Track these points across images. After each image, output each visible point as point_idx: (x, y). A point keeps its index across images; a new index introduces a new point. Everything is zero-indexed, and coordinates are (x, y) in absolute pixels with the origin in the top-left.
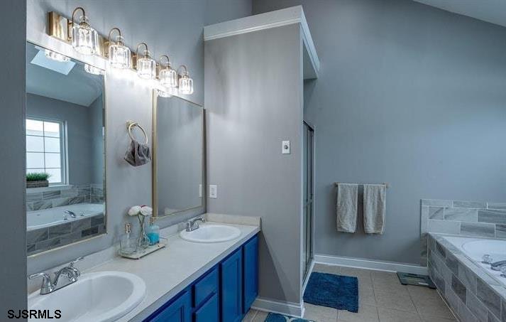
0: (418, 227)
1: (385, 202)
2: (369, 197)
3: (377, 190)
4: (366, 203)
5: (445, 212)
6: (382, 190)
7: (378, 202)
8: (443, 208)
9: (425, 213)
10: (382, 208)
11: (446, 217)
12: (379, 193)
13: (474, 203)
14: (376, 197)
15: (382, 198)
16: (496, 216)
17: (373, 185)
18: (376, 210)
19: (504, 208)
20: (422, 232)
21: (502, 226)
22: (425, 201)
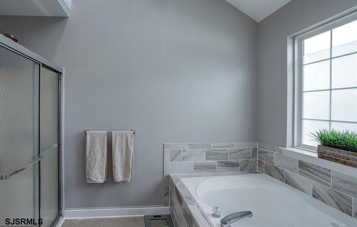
0: (161, 170)
1: (132, 149)
4: (115, 150)
5: (183, 155)
6: (129, 137)
7: (126, 149)
8: (181, 151)
9: (168, 156)
11: (184, 158)
12: (127, 140)
13: (203, 145)
14: (124, 144)
15: (129, 145)
16: (218, 154)
17: (121, 132)
18: (124, 157)
19: (223, 147)
20: (165, 175)
21: (221, 162)
22: (167, 145)
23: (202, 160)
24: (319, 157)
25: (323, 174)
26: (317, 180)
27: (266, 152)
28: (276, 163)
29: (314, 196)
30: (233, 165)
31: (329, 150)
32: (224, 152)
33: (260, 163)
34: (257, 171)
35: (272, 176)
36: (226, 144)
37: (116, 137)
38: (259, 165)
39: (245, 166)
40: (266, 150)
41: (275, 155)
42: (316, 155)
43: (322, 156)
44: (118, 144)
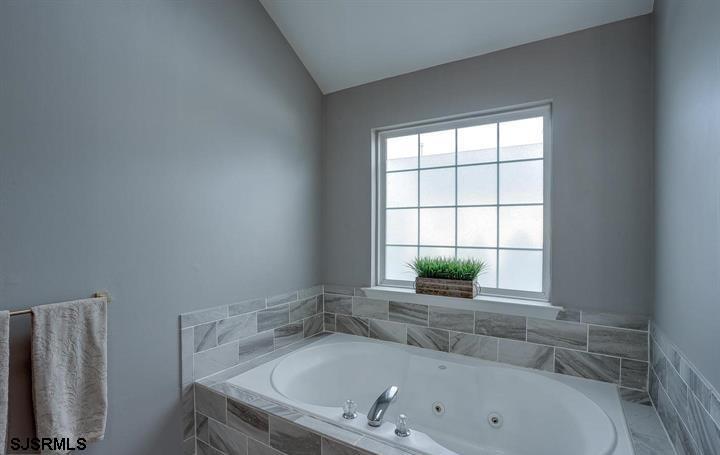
0: (176, 378)
1: (105, 346)
2: (55, 344)
3: (81, 319)
4: (47, 364)
5: (219, 330)
6: (96, 316)
7: (86, 352)
8: (214, 325)
9: (189, 342)
10: (99, 363)
11: (220, 339)
12: (88, 324)
13: (253, 303)
14: (79, 337)
15: (97, 336)
16: (275, 316)
17: (65, 304)
18: (80, 375)
19: (282, 301)
20: (185, 386)
21: (281, 330)
22: (188, 318)
23: (252, 333)
24: (417, 292)
25: (420, 312)
26: (413, 322)
27: (339, 299)
28: (356, 312)
29: (409, 343)
30: (296, 330)
31: (428, 282)
32: (284, 310)
33: (329, 318)
34: (324, 331)
35: (350, 333)
36: (285, 296)
37: (48, 325)
38: (327, 321)
39: (310, 328)
40: (338, 296)
41: (354, 300)
42: (414, 291)
43: (420, 290)
44: (56, 344)
